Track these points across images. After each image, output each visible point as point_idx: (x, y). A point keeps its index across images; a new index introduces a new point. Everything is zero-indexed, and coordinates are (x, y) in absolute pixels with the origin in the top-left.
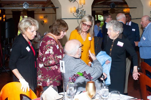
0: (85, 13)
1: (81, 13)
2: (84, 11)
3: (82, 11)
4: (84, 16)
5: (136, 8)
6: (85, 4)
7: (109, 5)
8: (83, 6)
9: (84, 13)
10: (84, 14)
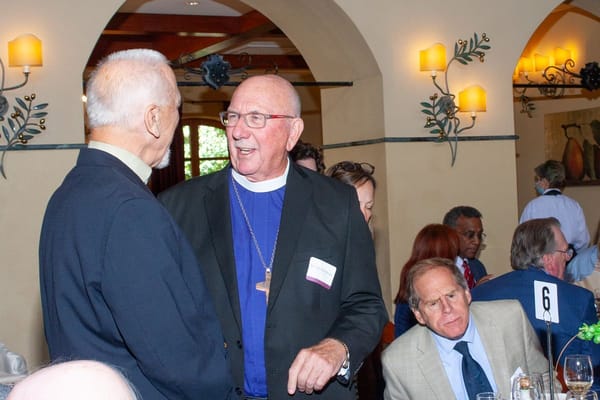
0: (45, 114)
1: (18, 114)
2: (35, 103)
3: (27, 103)
4: (37, 132)
5: (349, 84)
6: (41, 65)
7: (193, 71)
8: (27, 74)
9: (39, 115)
10: (37, 121)
